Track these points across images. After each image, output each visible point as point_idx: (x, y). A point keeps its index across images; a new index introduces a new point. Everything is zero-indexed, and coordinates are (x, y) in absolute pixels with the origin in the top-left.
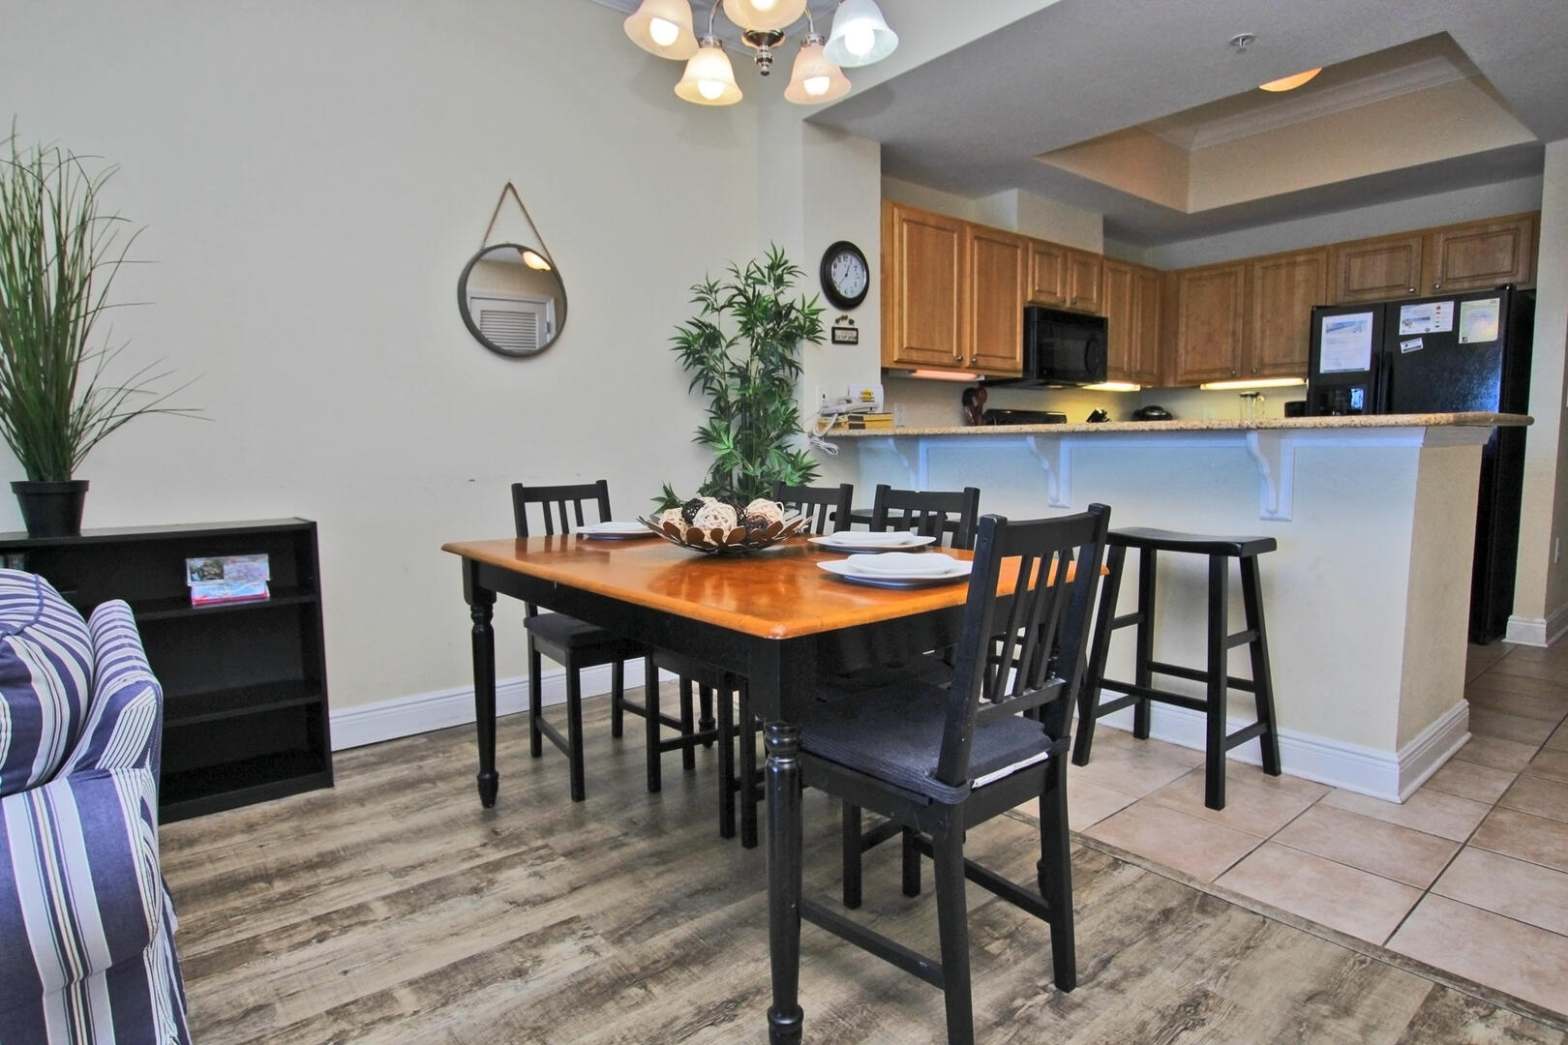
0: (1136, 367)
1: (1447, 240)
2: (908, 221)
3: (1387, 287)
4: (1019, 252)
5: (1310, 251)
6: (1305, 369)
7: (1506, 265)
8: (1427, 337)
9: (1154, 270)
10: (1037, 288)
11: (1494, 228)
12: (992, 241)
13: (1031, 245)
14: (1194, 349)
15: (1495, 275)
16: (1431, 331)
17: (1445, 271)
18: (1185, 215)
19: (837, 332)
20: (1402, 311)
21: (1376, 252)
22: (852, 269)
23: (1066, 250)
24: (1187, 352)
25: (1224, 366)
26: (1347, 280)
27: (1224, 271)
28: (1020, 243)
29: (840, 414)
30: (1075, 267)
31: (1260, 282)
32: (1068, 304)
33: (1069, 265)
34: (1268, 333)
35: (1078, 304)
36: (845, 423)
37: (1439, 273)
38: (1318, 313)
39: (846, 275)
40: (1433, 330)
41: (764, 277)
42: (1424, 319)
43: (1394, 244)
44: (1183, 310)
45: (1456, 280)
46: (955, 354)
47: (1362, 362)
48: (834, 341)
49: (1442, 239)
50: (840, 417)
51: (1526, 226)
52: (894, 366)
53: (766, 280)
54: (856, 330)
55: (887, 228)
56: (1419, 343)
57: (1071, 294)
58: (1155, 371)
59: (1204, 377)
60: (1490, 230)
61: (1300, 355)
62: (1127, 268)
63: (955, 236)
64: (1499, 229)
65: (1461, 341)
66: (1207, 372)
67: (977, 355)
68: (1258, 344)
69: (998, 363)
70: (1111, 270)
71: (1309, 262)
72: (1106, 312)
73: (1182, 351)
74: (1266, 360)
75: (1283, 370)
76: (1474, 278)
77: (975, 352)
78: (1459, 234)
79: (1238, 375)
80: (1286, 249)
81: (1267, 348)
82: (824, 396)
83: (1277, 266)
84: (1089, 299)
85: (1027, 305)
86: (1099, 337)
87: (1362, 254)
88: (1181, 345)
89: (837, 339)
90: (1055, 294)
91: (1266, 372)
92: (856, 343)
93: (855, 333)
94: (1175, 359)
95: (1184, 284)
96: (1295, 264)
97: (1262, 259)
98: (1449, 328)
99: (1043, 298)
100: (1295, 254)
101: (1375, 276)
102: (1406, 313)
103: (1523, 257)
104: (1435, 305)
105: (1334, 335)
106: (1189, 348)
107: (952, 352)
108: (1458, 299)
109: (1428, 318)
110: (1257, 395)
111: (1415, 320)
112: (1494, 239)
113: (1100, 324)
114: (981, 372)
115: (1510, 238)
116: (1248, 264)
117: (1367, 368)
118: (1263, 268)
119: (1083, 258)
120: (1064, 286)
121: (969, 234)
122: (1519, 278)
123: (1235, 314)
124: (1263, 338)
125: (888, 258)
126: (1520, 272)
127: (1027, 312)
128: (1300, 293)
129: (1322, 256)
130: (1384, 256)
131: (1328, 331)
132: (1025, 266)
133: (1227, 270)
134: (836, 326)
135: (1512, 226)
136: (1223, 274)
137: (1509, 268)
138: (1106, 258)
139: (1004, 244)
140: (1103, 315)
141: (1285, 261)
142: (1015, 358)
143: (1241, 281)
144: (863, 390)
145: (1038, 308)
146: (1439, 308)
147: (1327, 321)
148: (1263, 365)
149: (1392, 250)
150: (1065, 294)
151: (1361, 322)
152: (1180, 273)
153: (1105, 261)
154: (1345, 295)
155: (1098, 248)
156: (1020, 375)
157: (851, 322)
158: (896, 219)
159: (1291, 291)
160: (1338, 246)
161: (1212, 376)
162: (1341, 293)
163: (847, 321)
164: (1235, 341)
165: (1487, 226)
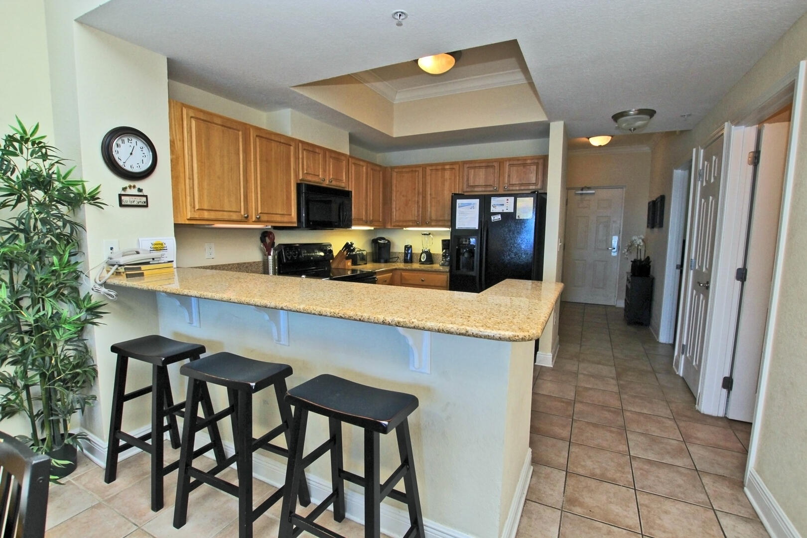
0: (370, 217)
1: (510, 165)
2: (196, 118)
3: (485, 185)
4: (292, 148)
5: (452, 164)
6: (450, 224)
7: (533, 180)
8: (503, 214)
9: (380, 166)
10: (305, 172)
11: (529, 161)
12: (271, 140)
13: (300, 145)
14: (399, 209)
15: (530, 184)
16: (504, 211)
17: (509, 181)
18: (392, 138)
19: (123, 198)
20: (492, 200)
21: (480, 167)
22: (137, 148)
23: (325, 150)
24: (396, 211)
25: (413, 219)
26: (468, 180)
27: (412, 169)
28: (293, 144)
29: (120, 266)
30: (331, 160)
31: (429, 177)
32: (327, 182)
33: (327, 159)
34: (433, 204)
35: (333, 182)
36: (123, 272)
37: (506, 181)
38: (456, 197)
39: (131, 154)
40: (505, 211)
41: (17, 150)
42: (501, 205)
43: (488, 164)
44: (394, 188)
45: (513, 185)
46: (242, 213)
47: (474, 224)
48: (121, 205)
49: (508, 164)
50: (119, 268)
51: (541, 161)
52: (187, 222)
53: (18, 152)
54: (146, 196)
55: (176, 122)
56: (499, 217)
57: (329, 175)
58: (381, 220)
59: (405, 224)
60: (527, 162)
61: (448, 217)
62: (361, 163)
63: (240, 133)
64: (530, 162)
65: (517, 218)
66: (406, 221)
67: (261, 213)
68: (429, 210)
69: (278, 218)
70: (355, 164)
71: (452, 169)
72: (351, 187)
73: (394, 210)
74: (433, 218)
75: (440, 223)
76: (521, 185)
77: (259, 212)
78: (515, 162)
79: (420, 224)
80: (441, 161)
81: (432, 211)
82: (112, 249)
83: (437, 170)
84: (341, 181)
85: (299, 182)
86: (346, 202)
87: (475, 168)
88: (394, 206)
89: (123, 203)
90: (319, 176)
91: (433, 224)
92: (147, 206)
93: (144, 199)
94: (391, 214)
95: (394, 174)
96: (444, 169)
97: (431, 165)
98: (512, 210)
99: (309, 178)
100: (444, 164)
101: (480, 179)
102: (494, 201)
103: (540, 177)
104: (506, 198)
105: (461, 209)
106: (397, 209)
107: (240, 212)
108: (516, 196)
109: (503, 205)
110: (429, 234)
111: (497, 205)
112: (528, 167)
113: (347, 194)
114: (268, 224)
115: (535, 167)
116: (424, 167)
117: (477, 228)
118: (431, 170)
119: (337, 156)
120: (324, 171)
121: (252, 134)
122: (539, 187)
123: (418, 192)
124: (431, 206)
125: (178, 144)
126: (539, 184)
127: (299, 186)
128: (447, 184)
129: (456, 167)
130: (484, 170)
131: (459, 207)
132: (297, 158)
133: (414, 169)
134: (123, 193)
135: (536, 161)
136: (412, 171)
137: (534, 182)
138: (350, 156)
139: (280, 142)
140: (350, 190)
141: (439, 167)
142: (291, 215)
143: (421, 176)
144: (154, 242)
145: (305, 184)
146: (508, 200)
147: (459, 202)
148: (431, 220)
149: (487, 167)
150: (325, 176)
151: (474, 204)
152: (393, 168)
153: (350, 159)
154: (467, 188)
155: (346, 150)
156: (296, 225)
157: (140, 190)
158: (185, 116)
159: (443, 184)
160: (465, 163)
161: (408, 224)
162: (465, 186)
163: (136, 190)
164: (418, 207)
165: (526, 160)
